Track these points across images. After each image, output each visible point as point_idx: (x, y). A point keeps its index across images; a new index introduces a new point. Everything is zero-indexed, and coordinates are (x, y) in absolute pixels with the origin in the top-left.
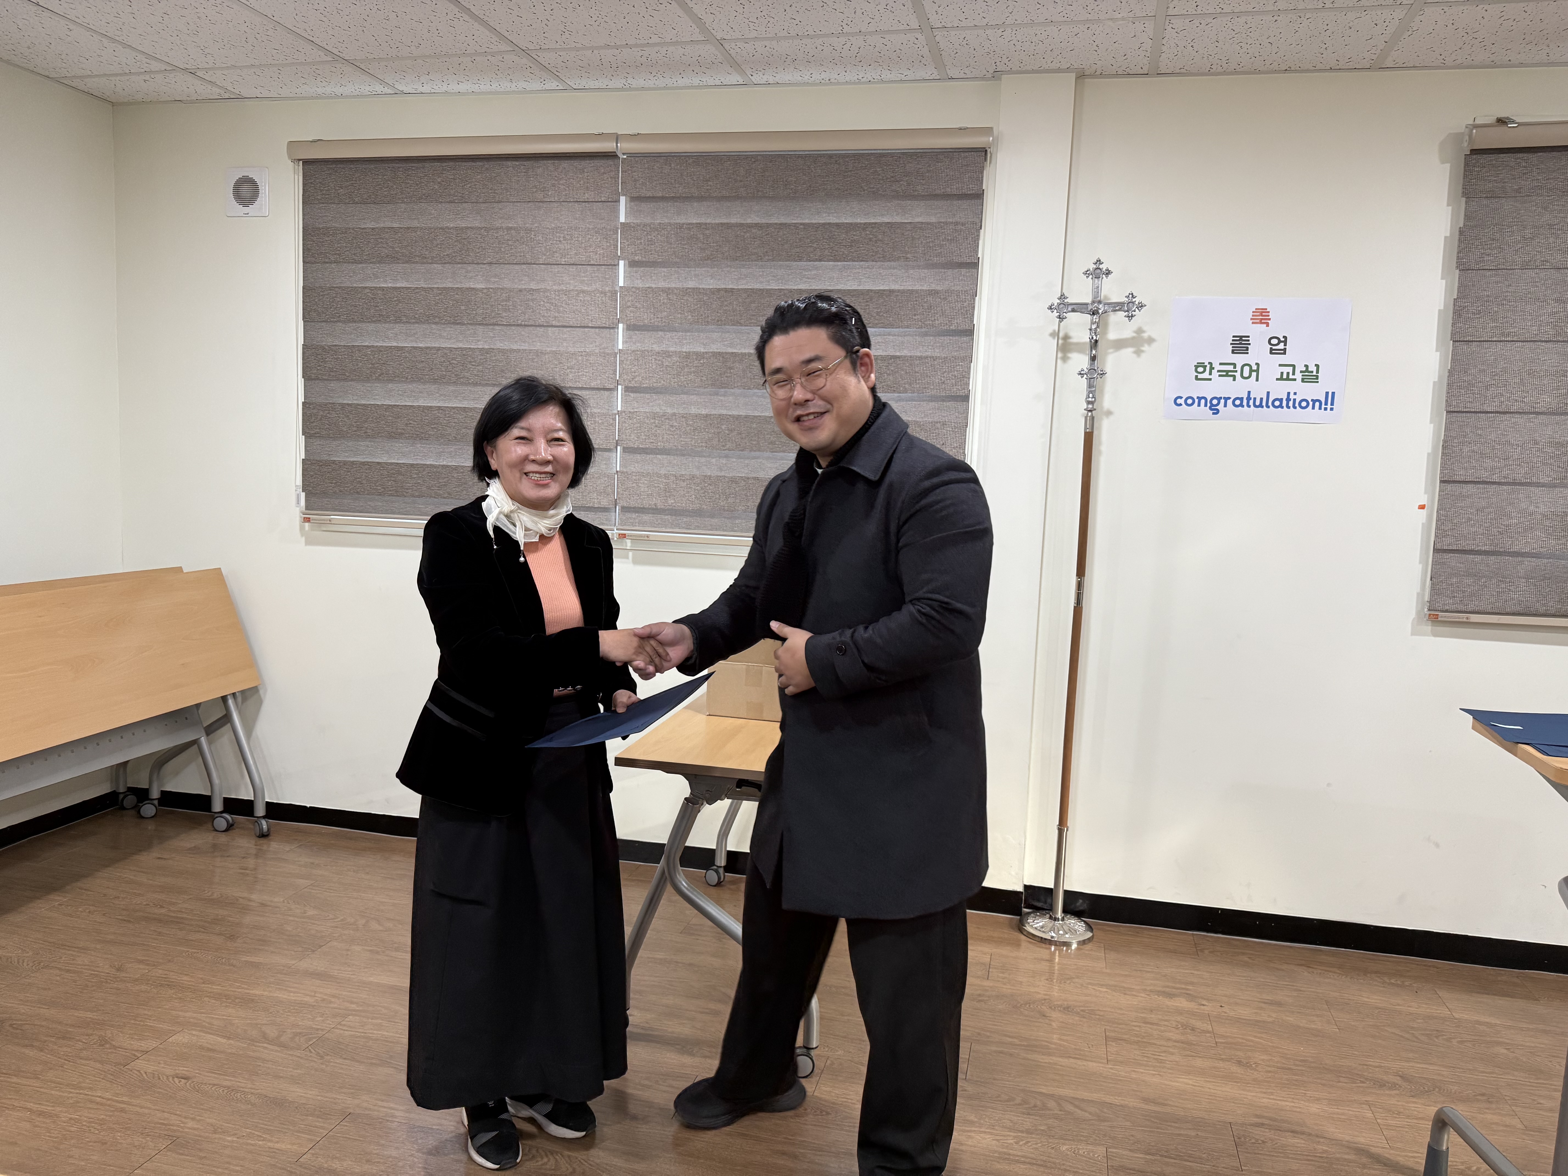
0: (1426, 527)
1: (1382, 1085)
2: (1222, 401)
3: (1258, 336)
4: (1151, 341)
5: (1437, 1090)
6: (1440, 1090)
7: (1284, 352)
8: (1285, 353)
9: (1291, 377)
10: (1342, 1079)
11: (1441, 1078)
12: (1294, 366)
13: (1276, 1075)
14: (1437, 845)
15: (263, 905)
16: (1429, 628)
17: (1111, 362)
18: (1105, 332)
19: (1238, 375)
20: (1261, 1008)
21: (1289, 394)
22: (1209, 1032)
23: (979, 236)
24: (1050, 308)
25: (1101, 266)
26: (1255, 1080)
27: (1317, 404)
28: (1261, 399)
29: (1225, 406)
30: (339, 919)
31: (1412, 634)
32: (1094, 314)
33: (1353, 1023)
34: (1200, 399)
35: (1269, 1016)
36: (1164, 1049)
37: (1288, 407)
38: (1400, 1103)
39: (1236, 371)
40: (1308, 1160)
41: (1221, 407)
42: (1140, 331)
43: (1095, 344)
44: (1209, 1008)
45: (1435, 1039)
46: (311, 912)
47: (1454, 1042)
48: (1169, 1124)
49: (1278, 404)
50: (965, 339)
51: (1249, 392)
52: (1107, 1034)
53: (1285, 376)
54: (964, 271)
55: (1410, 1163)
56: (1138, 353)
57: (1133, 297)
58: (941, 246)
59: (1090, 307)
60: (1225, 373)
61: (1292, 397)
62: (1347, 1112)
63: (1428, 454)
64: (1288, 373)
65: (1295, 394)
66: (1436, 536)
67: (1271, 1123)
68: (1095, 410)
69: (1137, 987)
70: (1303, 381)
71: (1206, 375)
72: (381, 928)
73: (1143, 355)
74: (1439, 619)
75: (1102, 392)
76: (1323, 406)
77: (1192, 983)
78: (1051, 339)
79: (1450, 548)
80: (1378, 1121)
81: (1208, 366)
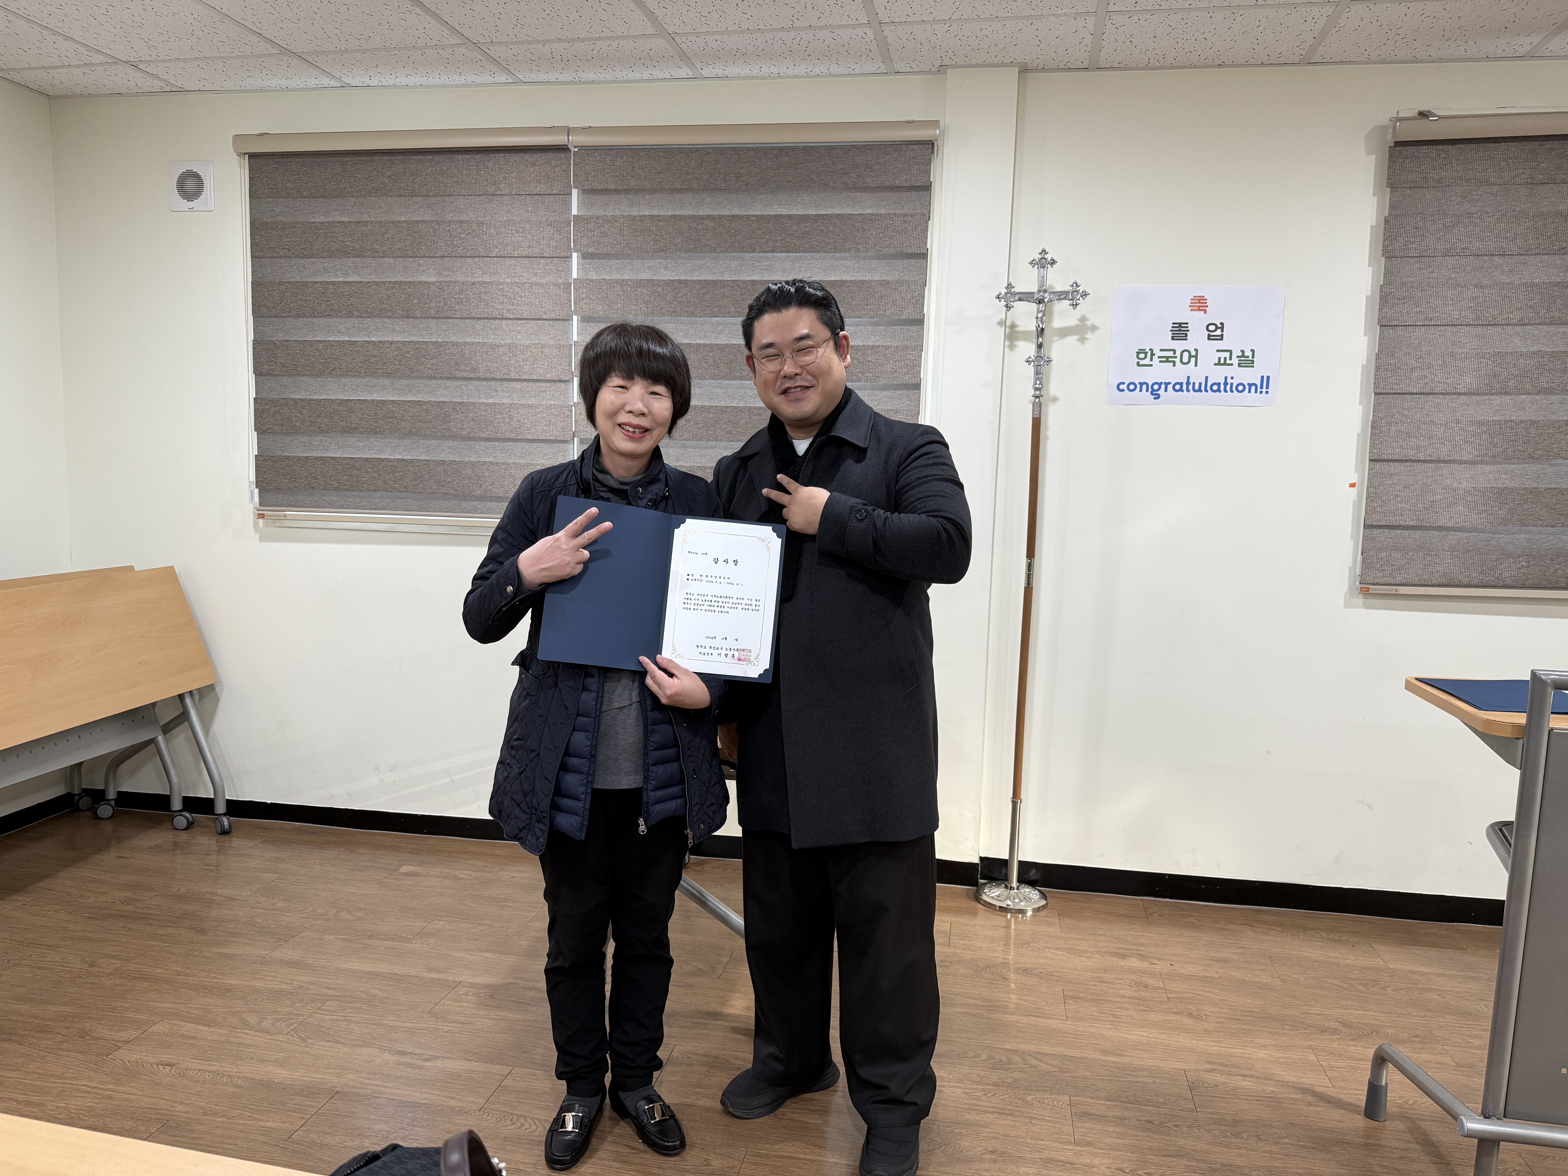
0: (1357, 505)
1: (1324, 1031)
2: (1163, 386)
3: (1197, 323)
4: (1094, 328)
5: (1375, 1033)
6: (1377, 1033)
7: (1221, 337)
8: (1222, 339)
9: (1228, 362)
10: (1286, 1027)
11: (1378, 1022)
12: (1231, 352)
13: (1225, 1026)
14: (1370, 807)
15: (231, 899)
16: (1360, 601)
17: (1057, 349)
18: (1050, 321)
19: (1178, 360)
20: (1210, 965)
21: (1226, 378)
22: (1161, 989)
23: (927, 227)
24: (998, 297)
25: (1046, 256)
26: (1205, 1030)
27: (1253, 388)
28: (1200, 384)
29: (1166, 390)
30: (309, 911)
31: (1345, 607)
32: (1040, 303)
33: (1295, 976)
34: (1141, 384)
35: (1218, 972)
36: (1118, 1005)
37: (1226, 391)
38: (1341, 1047)
39: (1176, 357)
40: (1258, 1100)
41: (1161, 392)
42: (1083, 319)
43: (1041, 332)
44: (1161, 967)
45: (1372, 988)
46: (280, 905)
47: (1389, 990)
48: (1127, 1072)
49: (1217, 388)
50: (916, 328)
51: (1188, 377)
52: (1065, 993)
53: (1222, 362)
54: (913, 261)
55: (1353, 1100)
56: (1082, 340)
57: (1077, 286)
58: (891, 237)
59: (1036, 296)
60: (1165, 359)
61: (1229, 381)
62: (1291, 1056)
63: (1358, 434)
64: (1225, 358)
65: (1232, 378)
66: (1366, 513)
67: (1222, 1068)
68: (1042, 396)
69: (1091, 950)
70: (1239, 365)
71: (1147, 361)
72: (352, 918)
73: (1087, 343)
74: (1370, 592)
75: (1048, 379)
76: (1259, 390)
77: (1143, 945)
78: (998, 327)
79: (1379, 524)
80: (1321, 1063)
81: (1149, 353)
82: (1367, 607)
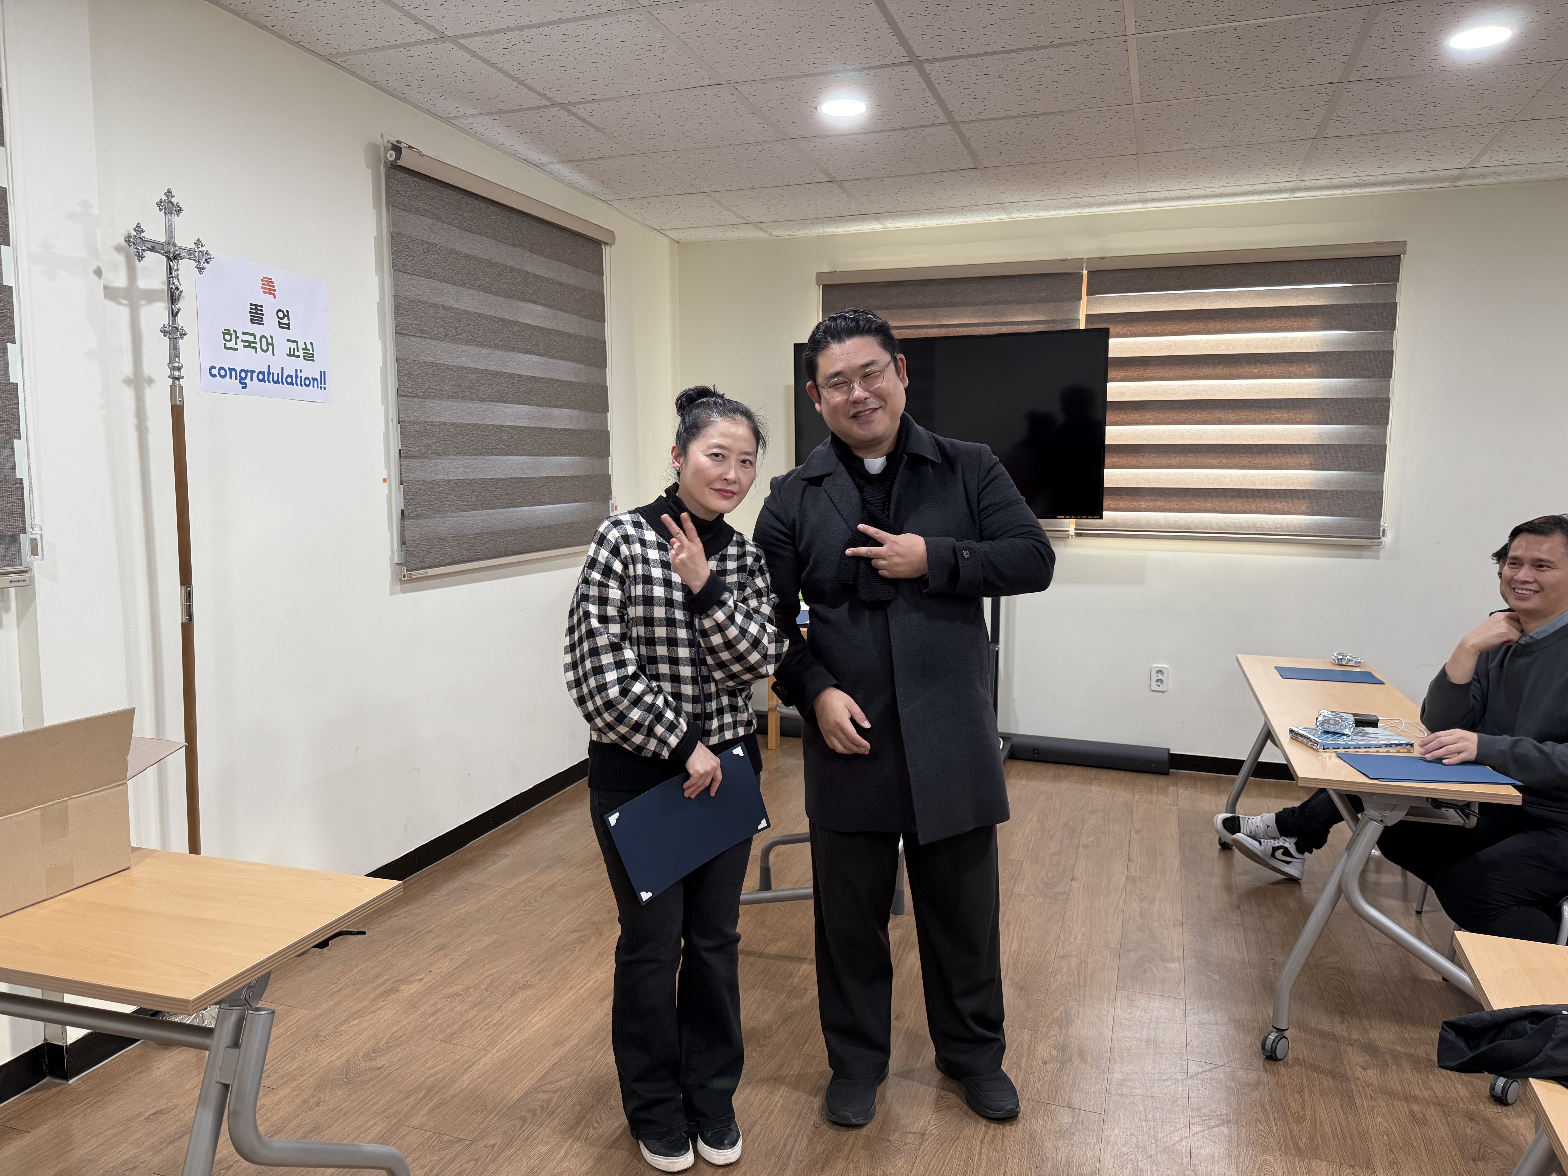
0: (387, 498)
2: (249, 374)
3: (269, 307)
8: (289, 328)
9: (297, 353)
19: (258, 346)
20: (445, 956)
21: (296, 370)
24: (128, 240)
27: (315, 383)
28: (278, 374)
29: (252, 380)
32: (174, 259)
34: (230, 370)
35: (460, 955)
36: (480, 1017)
39: (256, 343)
41: (248, 381)
43: (179, 296)
49: (290, 380)
51: (269, 366)
53: (292, 353)
59: (164, 248)
60: (247, 344)
61: (299, 374)
64: (294, 350)
65: (300, 371)
66: (404, 505)
68: (181, 378)
70: (304, 358)
71: (231, 344)
74: (413, 577)
76: (319, 385)
81: (234, 334)
82: (403, 592)
